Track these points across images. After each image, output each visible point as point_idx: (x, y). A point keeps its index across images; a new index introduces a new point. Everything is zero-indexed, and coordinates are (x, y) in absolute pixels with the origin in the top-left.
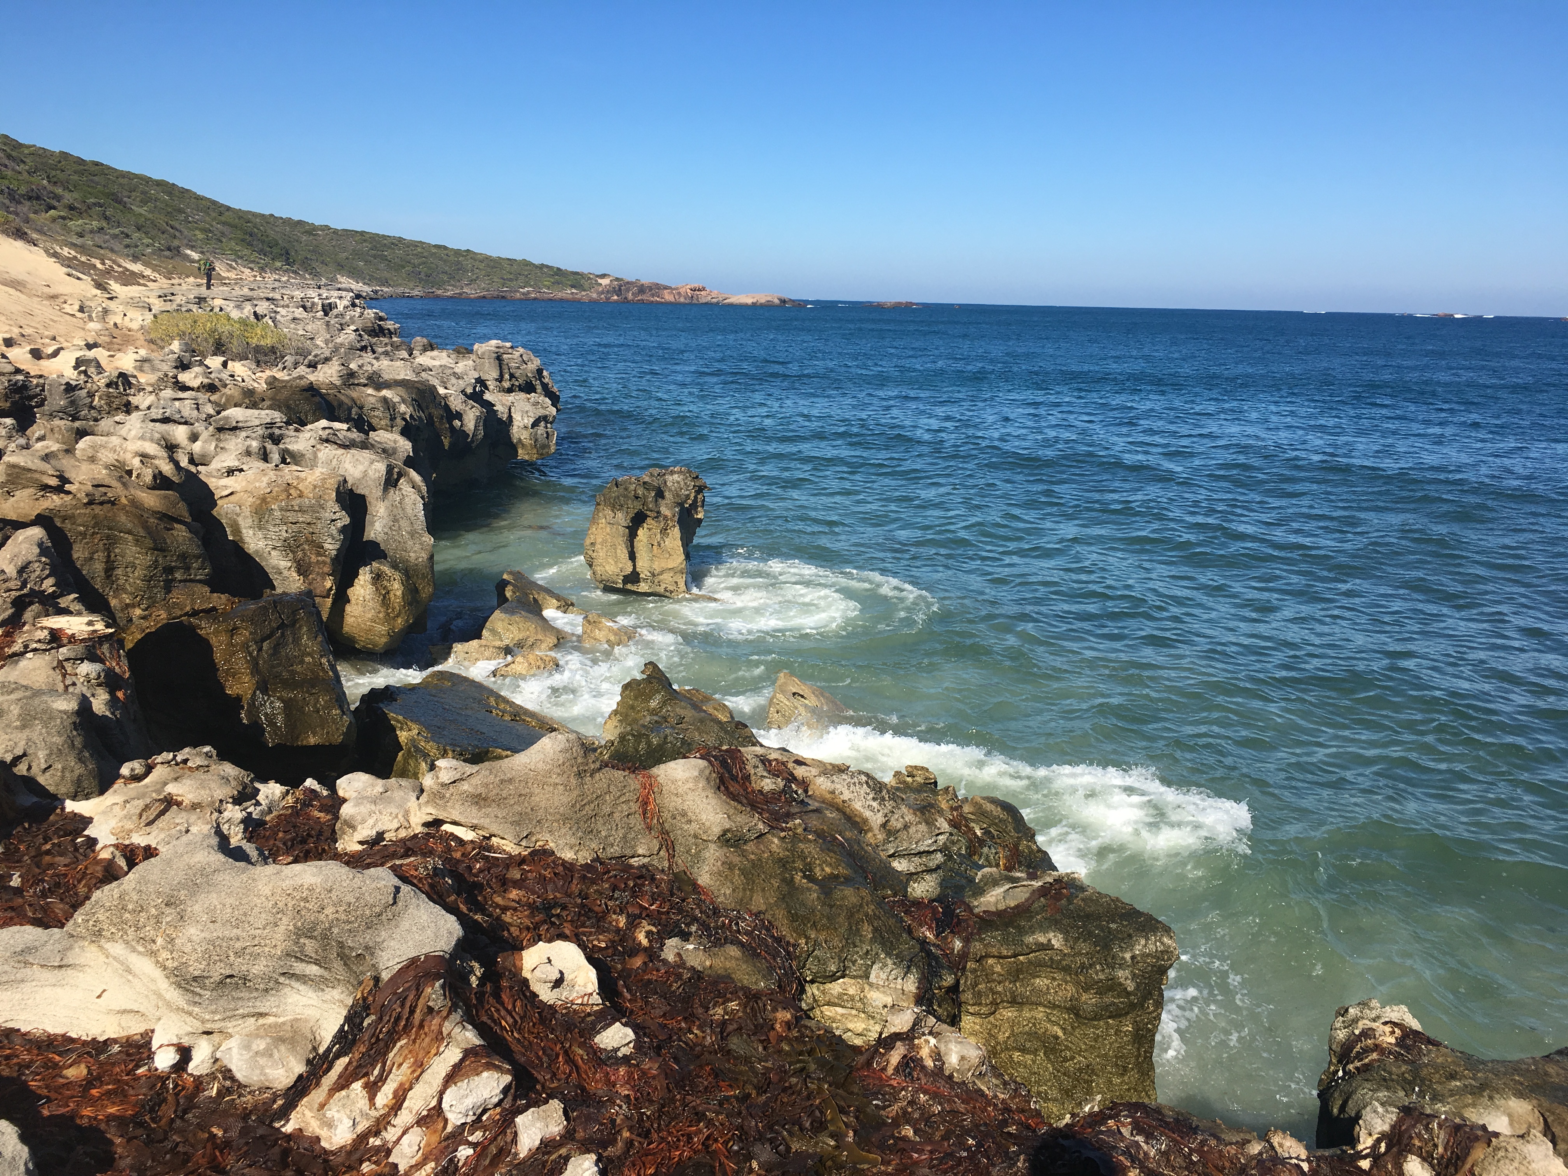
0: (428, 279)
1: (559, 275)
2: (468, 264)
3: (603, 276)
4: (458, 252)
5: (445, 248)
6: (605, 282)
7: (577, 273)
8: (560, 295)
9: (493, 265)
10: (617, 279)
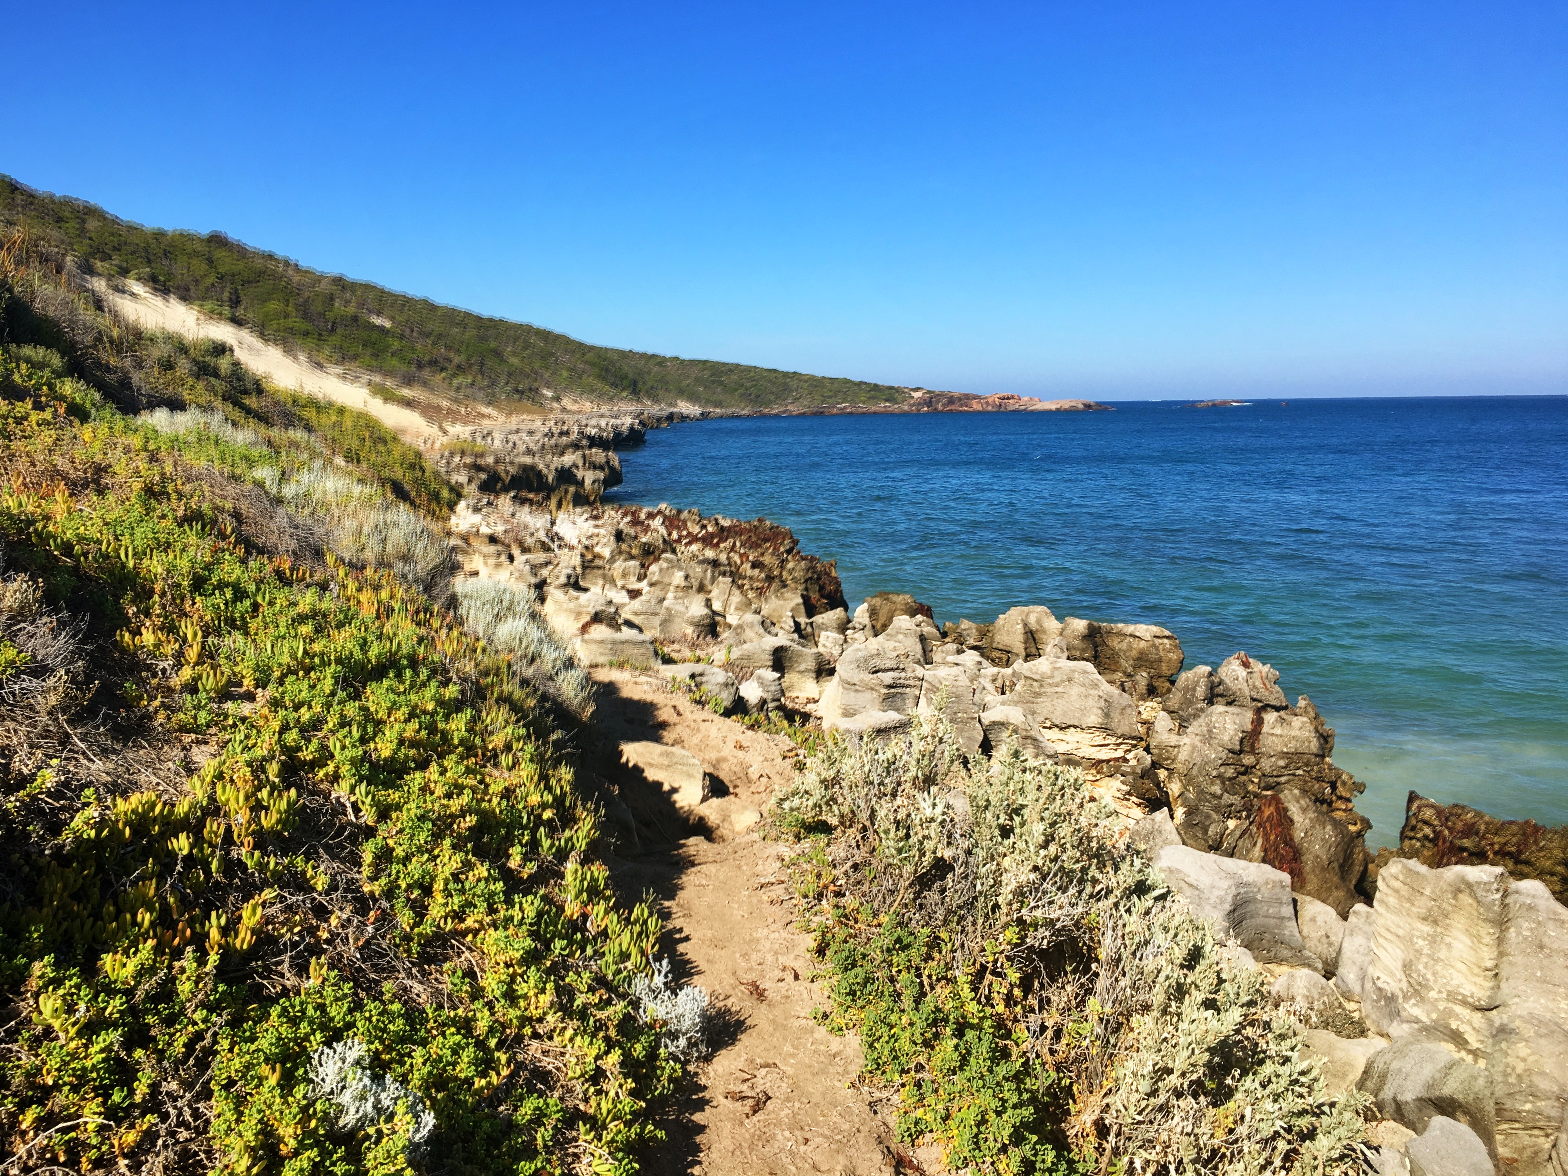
0: (757, 400)
1: (875, 391)
2: (794, 384)
3: (917, 390)
4: (786, 374)
5: (775, 371)
6: (917, 395)
7: (891, 388)
8: (873, 409)
9: (816, 383)
10: (929, 392)
